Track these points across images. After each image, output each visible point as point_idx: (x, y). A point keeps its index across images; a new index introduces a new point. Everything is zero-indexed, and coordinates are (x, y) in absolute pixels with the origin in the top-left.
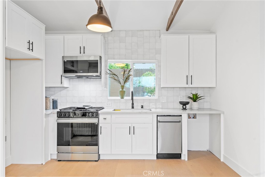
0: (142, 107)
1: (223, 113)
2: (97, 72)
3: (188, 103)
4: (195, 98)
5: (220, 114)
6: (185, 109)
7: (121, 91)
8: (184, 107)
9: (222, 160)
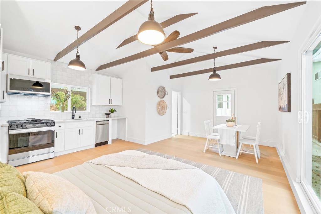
0: (80, 117)
1: (127, 118)
2: (49, 92)
3: (110, 114)
4: (112, 111)
5: (125, 119)
6: (108, 117)
7: (62, 107)
8: (108, 116)
9: (126, 140)
